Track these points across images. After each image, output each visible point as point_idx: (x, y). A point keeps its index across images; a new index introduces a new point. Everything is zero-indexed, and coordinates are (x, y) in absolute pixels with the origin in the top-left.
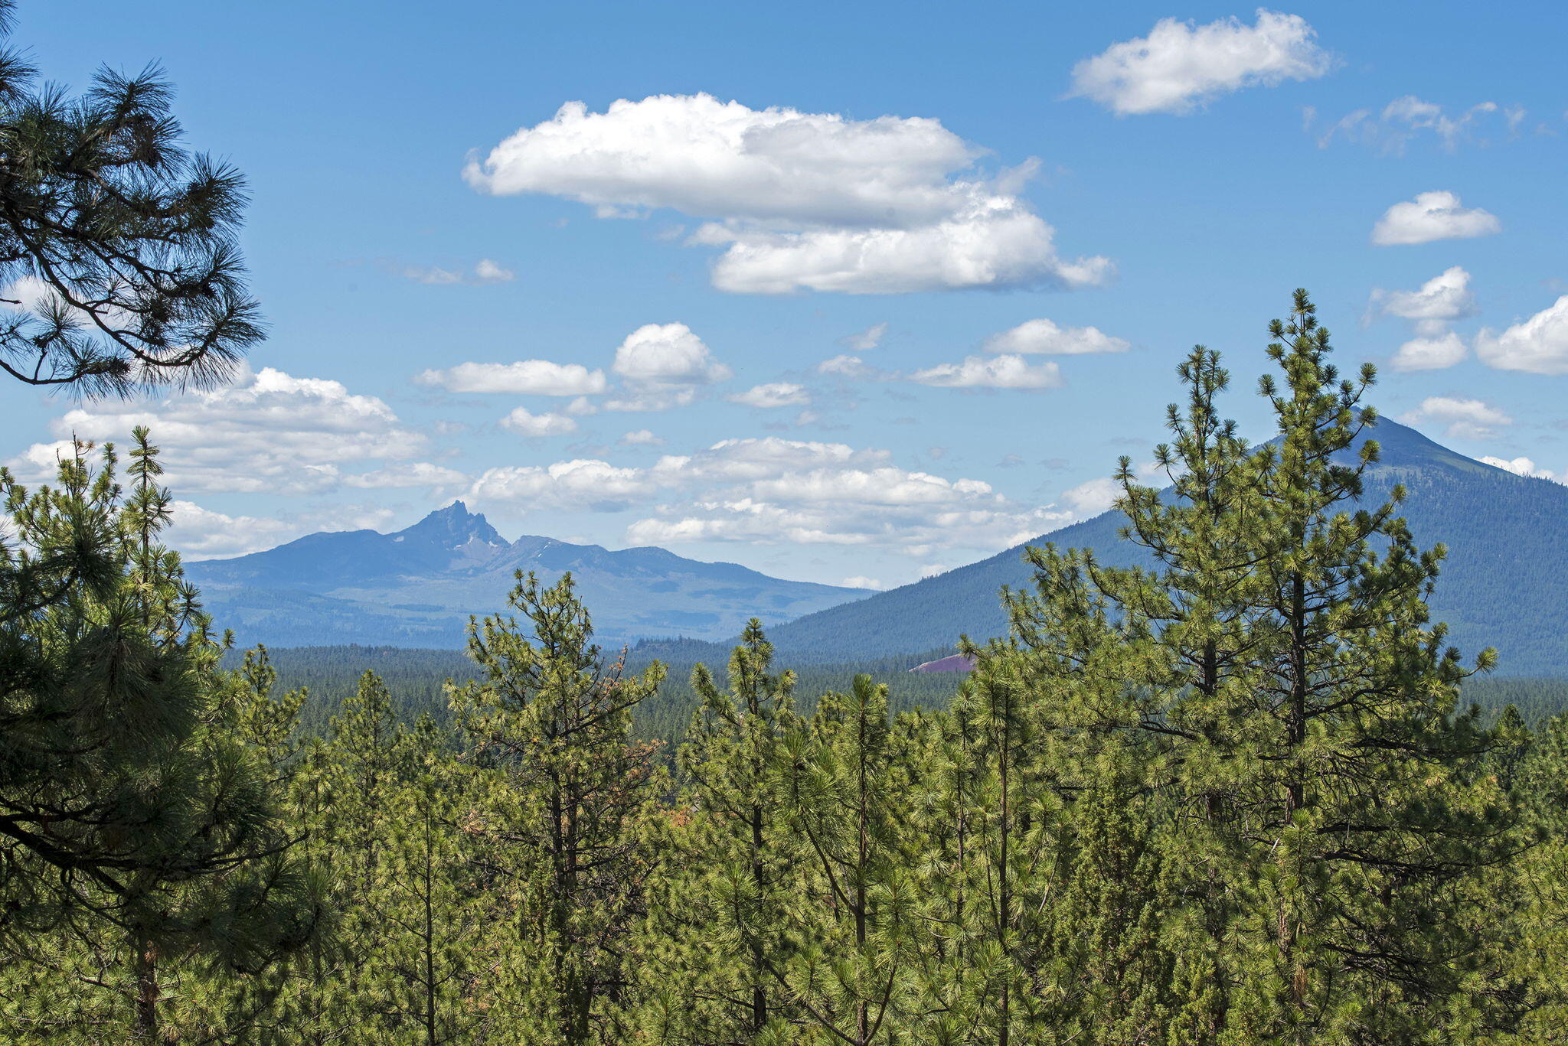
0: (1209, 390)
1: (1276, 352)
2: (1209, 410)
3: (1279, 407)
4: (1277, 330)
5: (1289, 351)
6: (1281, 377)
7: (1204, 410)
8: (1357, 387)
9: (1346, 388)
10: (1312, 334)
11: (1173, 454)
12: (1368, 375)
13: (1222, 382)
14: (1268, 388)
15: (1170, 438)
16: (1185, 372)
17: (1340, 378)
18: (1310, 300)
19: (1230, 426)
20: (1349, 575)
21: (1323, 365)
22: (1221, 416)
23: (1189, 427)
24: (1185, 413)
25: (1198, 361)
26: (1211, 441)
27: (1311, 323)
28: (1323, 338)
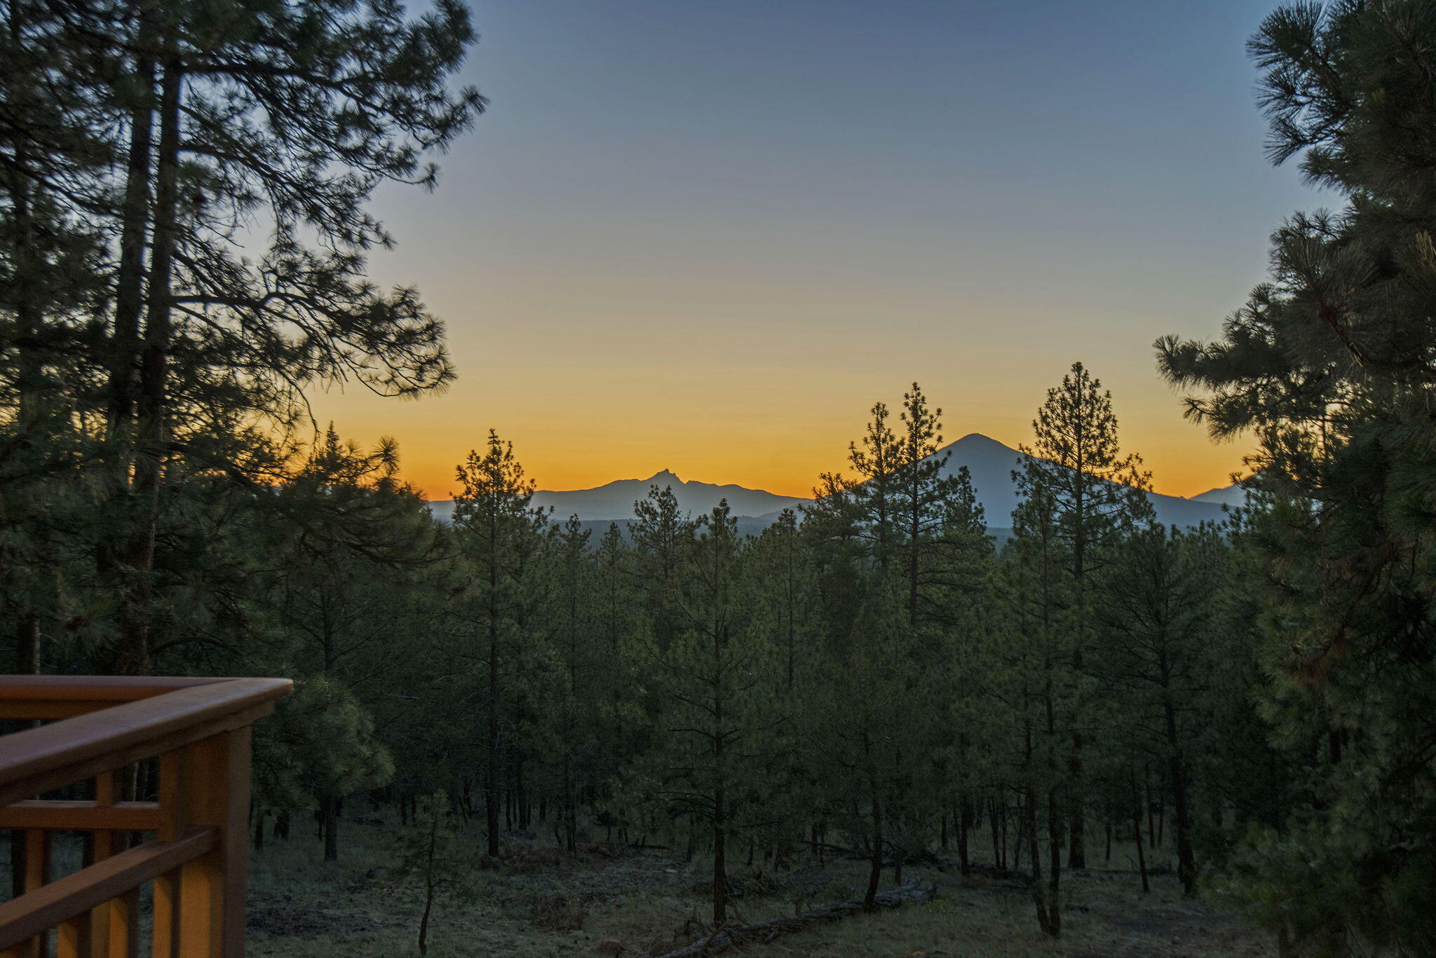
0: (882, 417)
1: (907, 404)
2: (882, 425)
3: (908, 424)
4: (907, 396)
5: (911, 404)
6: (908, 413)
7: (879, 425)
8: (935, 416)
9: (932, 417)
10: (920, 398)
11: (869, 440)
12: (939, 411)
13: (886, 414)
14: (903, 416)
15: (868, 435)
16: (873, 411)
17: (929, 413)
18: (918, 386)
19: (889, 430)
20: (933, 483)
21: (923, 409)
22: (886, 427)
23: (875, 431)
24: (874, 426)
25: (878, 407)
26: (882, 436)
27: (919, 394)
28: (923, 399)
